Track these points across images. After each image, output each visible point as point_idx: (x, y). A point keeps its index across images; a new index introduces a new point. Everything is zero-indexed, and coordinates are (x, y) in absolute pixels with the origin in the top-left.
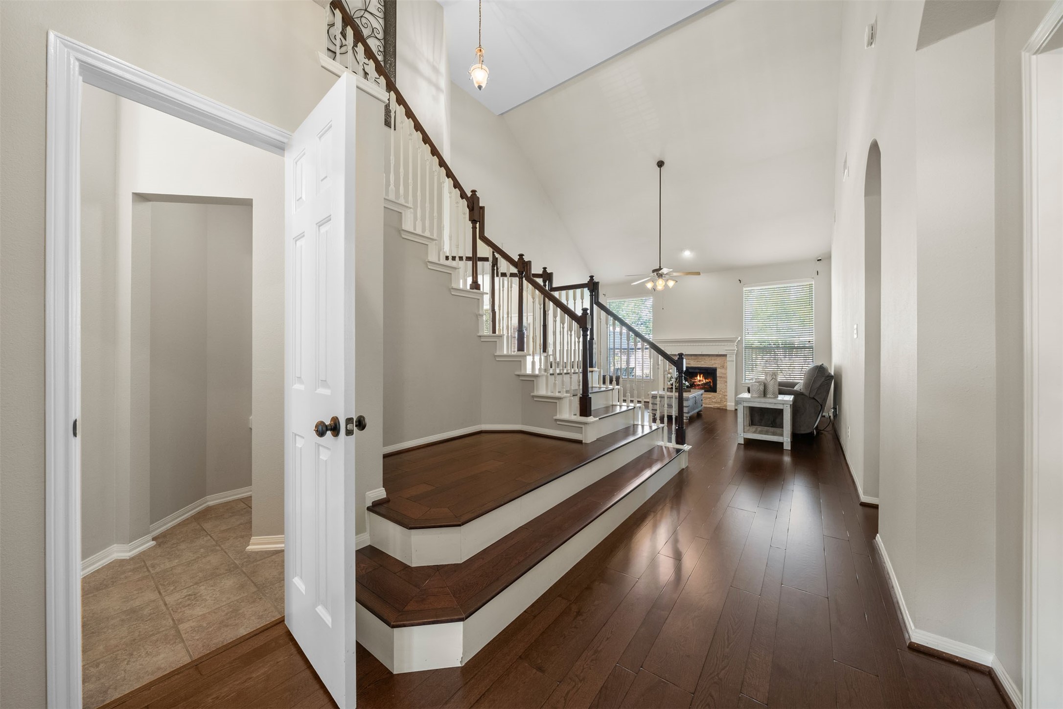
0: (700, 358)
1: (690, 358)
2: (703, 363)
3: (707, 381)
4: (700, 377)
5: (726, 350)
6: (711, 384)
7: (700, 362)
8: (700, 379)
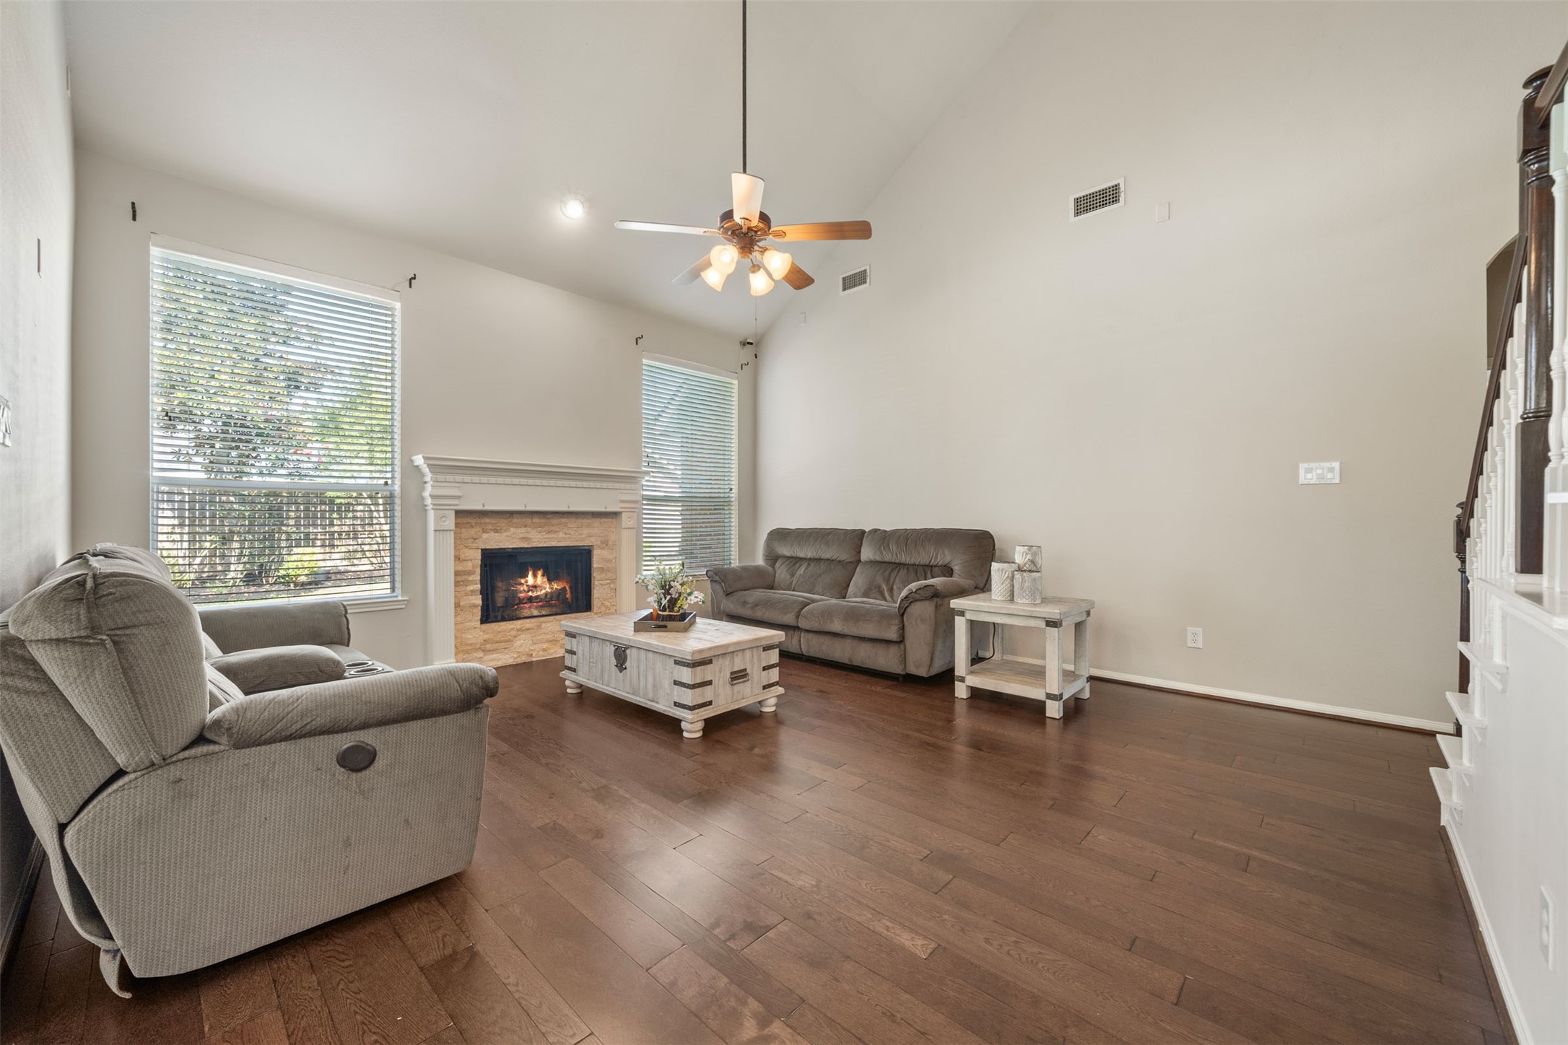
0: (555, 521)
1: (529, 521)
2: (561, 535)
3: (555, 586)
4: (535, 576)
5: (622, 501)
6: (568, 596)
7: (555, 532)
8: (536, 582)
